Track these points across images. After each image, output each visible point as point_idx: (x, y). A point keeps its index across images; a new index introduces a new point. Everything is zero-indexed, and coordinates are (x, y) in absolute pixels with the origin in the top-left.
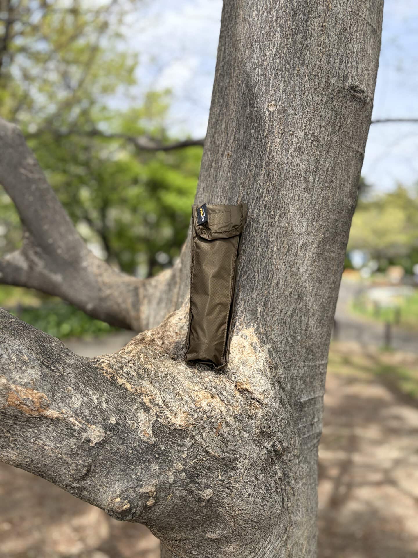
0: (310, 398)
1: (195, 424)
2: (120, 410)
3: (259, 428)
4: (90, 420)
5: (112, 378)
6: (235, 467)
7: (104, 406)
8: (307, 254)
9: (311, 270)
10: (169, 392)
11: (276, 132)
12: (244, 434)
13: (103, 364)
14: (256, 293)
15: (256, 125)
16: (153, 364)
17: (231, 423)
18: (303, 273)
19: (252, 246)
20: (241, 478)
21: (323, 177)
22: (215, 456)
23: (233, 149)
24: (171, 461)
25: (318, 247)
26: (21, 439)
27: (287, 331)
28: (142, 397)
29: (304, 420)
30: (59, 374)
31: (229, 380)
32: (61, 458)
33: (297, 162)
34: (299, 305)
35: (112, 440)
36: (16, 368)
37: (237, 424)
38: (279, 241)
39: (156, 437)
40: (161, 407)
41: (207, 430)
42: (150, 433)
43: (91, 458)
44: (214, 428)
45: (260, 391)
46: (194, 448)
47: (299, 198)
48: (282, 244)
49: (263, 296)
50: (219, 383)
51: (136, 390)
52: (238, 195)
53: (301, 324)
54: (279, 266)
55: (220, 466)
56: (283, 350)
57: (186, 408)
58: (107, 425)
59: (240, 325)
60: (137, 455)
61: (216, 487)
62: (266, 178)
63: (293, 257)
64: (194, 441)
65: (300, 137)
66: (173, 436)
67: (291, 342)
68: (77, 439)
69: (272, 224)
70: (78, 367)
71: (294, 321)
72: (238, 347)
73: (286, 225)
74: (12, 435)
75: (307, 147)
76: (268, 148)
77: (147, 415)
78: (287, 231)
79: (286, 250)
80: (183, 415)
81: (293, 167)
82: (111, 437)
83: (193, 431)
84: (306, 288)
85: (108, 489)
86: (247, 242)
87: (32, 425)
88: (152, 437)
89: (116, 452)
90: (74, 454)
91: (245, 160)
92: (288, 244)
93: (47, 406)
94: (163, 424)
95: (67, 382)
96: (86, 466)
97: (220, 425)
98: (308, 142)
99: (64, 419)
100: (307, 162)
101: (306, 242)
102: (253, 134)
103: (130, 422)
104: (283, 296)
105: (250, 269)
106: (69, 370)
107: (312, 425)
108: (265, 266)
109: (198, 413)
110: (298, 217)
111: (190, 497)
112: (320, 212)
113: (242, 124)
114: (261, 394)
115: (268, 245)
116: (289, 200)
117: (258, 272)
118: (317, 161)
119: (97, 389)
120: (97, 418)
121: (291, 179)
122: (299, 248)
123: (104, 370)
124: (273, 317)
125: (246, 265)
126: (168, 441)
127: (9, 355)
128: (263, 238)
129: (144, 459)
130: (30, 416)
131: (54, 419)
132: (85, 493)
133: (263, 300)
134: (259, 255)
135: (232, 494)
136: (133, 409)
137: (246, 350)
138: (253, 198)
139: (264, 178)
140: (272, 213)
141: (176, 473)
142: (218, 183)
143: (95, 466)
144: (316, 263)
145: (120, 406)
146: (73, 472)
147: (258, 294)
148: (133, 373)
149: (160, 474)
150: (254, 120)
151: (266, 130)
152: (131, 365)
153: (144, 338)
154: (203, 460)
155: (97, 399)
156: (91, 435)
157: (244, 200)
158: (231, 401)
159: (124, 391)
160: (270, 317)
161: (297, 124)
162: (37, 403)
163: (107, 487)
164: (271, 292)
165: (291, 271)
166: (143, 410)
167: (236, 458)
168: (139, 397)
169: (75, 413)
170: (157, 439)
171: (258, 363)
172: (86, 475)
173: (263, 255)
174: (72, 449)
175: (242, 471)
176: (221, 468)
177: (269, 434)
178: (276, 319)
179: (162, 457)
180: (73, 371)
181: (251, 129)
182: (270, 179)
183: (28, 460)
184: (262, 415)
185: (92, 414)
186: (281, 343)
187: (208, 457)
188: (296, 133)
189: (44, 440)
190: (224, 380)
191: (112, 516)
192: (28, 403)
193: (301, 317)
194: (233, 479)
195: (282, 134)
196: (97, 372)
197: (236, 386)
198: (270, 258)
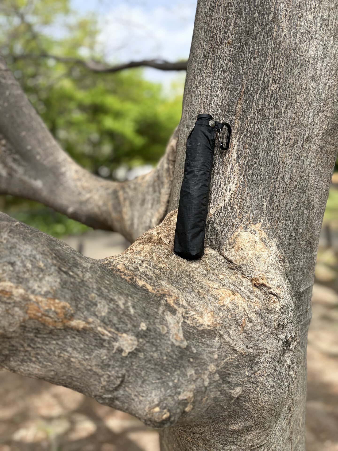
0: (306, 287)
1: (222, 323)
2: (148, 315)
3: (277, 321)
4: (120, 329)
5: (132, 279)
6: (258, 362)
7: (132, 311)
8: (312, 146)
9: (315, 163)
10: (189, 291)
11: (284, 15)
12: (265, 329)
13: (118, 266)
14: (261, 187)
15: (260, 8)
16: (167, 262)
17: (254, 319)
18: (307, 166)
19: (257, 139)
20: (265, 372)
21: (330, 65)
22: (241, 354)
23: (234, 37)
24: (205, 364)
25: (322, 139)
26: (43, 352)
27: (291, 225)
28: (166, 299)
29: (301, 308)
30: (79, 280)
31: (245, 276)
32: (91, 370)
33: (305, 48)
34: (302, 198)
35: (145, 348)
36: (32, 276)
37: (259, 319)
38: (285, 133)
39: (187, 340)
40: (186, 307)
41: (233, 327)
42: (181, 335)
43: (124, 368)
44: (239, 325)
45: (276, 285)
46: (223, 347)
47: (306, 87)
48: (289, 136)
49: (269, 191)
50: (235, 279)
51: (158, 291)
52: (241, 85)
53: (303, 217)
54: (285, 159)
55: (246, 362)
56: (287, 243)
57: (211, 307)
58: (139, 332)
59: (247, 221)
60: (172, 361)
61: (245, 383)
62: (272, 66)
63: (299, 149)
64: (222, 340)
65: (309, 21)
66: (202, 337)
67: (294, 235)
68: (108, 349)
69: (278, 116)
70: (96, 270)
71: (297, 215)
72: (250, 243)
73: (293, 116)
74: (33, 348)
75: (316, 31)
76: (275, 33)
77: (174, 317)
78: (293, 122)
79: (293, 143)
80: (209, 315)
81: (301, 54)
82: (144, 345)
83: (220, 330)
84: (309, 181)
85: (144, 399)
86: (252, 135)
87: (55, 337)
88: (183, 341)
89: (150, 360)
90: (106, 365)
91: (247, 47)
92: (295, 136)
93: (72, 317)
94: (191, 325)
95: (89, 288)
96: (119, 377)
97: (244, 322)
98: (316, 26)
99: (92, 329)
100: (316, 47)
101: (312, 134)
102: (257, 18)
103: (160, 327)
104: (288, 190)
105: (255, 163)
106: (88, 275)
107: (307, 312)
108: (271, 160)
109: (223, 311)
110: (305, 107)
111: (222, 397)
112: (326, 102)
113: (243, 9)
114: (278, 288)
115: (273, 138)
116: (296, 90)
117: (264, 166)
118: (325, 47)
119: (121, 293)
120: (127, 325)
121: (299, 66)
122: (305, 140)
123: (121, 272)
124: (278, 212)
125: (251, 159)
126: (198, 342)
127: (22, 262)
128: (269, 130)
129: (179, 365)
130: (53, 328)
131: (80, 329)
132: (118, 403)
133: (269, 195)
134: (264, 148)
135: (258, 388)
136: (160, 312)
137: (258, 245)
138: (258, 88)
139: (270, 66)
140: (279, 103)
141: (211, 375)
142: (217, 75)
143: (129, 376)
144: (319, 156)
145: (146, 310)
146: (104, 383)
147: (264, 189)
148: (150, 273)
149: (197, 379)
150: (258, 3)
151: (272, 13)
152: (146, 265)
153: (151, 237)
154: (232, 359)
155: (124, 304)
156: (123, 345)
157: (248, 91)
158: (251, 297)
159: (145, 293)
160: (275, 211)
161: (306, 6)
162: (61, 313)
163: (143, 396)
164: (277, 186)
165: (297, 164)
166: (169, 313)
167: (259, 352)
168: (163, 299)
169: (103, 321)
170: (188, 342)
171: (271, 257)
172: (120, 385)
173: (269, 148)
174: (103, 360)
175: (264, 365)
176: (247, 364)
177: (283, 326)
178: (281, 213)
179: (196, 360)
180: (92, 275)
181: (254, 14)
182: (277, 67)
183: (52, 373)
184: (280, 309)
185: (122, 322)
186: (285, 237)
187: (236, 355)
188: (305, 16)
189: (71, 352)
190: (240, 276)
191: (149, 425)
192: (51, 314)
193: (303, 210)
194: (257, 374)
195: (290, 17)
196: (114, 274)
197: (251, 281)
198: (276, 151)
